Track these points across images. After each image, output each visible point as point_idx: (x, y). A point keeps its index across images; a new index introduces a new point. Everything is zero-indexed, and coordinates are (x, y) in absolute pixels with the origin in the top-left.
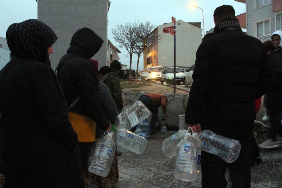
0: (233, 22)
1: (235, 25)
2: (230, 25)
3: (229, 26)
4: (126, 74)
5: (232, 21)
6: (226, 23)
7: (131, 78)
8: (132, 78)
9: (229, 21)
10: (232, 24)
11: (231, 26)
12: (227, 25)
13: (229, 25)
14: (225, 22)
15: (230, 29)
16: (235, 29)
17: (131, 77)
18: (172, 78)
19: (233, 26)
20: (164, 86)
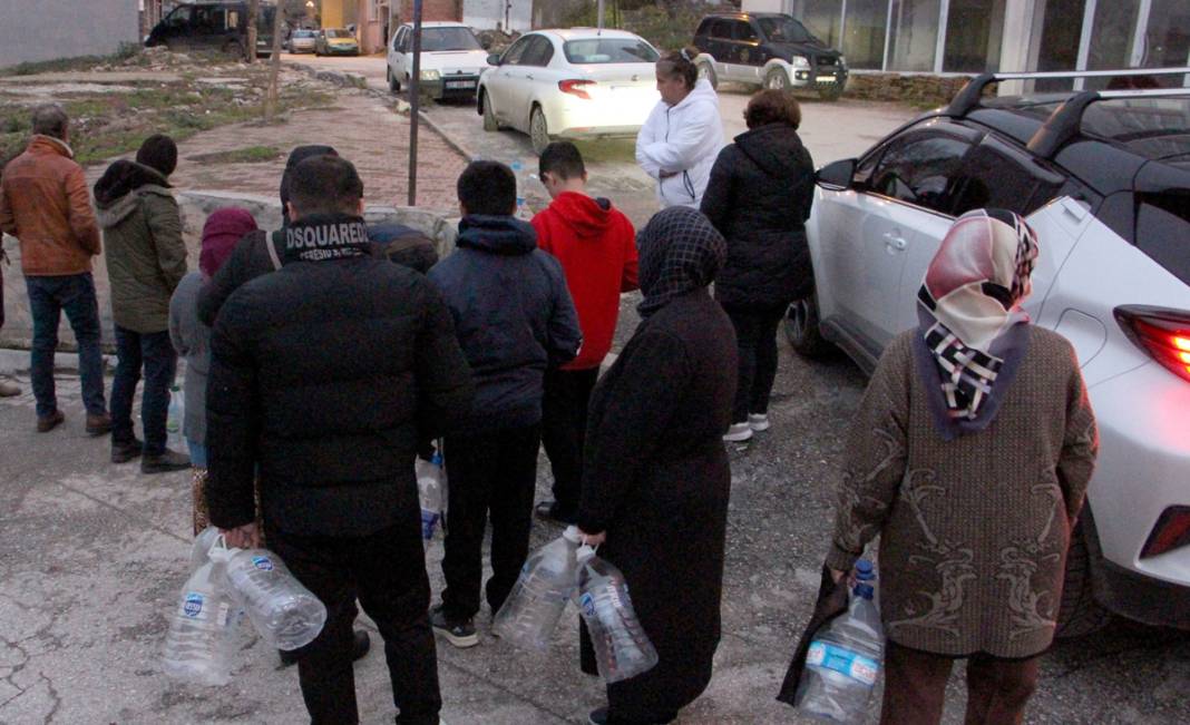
0: (329, 232)
1: (334, 243)
2: (316, 242)
3: (314, 245)
4: (234, 24)
5: (325, 227)
6: (306, 234)
7: (259, 43)
8: (263, 43)
9: (315, 230)
10: (322, 238)
11: (318, 247)
12: (306, 240)
13: (311, 244)
14: (303, 230)
15: (312, 255)
16: (329, 256)
17: (259, 39)
18: (436, 78)
19: (326, 247)
20: (397, 112)
